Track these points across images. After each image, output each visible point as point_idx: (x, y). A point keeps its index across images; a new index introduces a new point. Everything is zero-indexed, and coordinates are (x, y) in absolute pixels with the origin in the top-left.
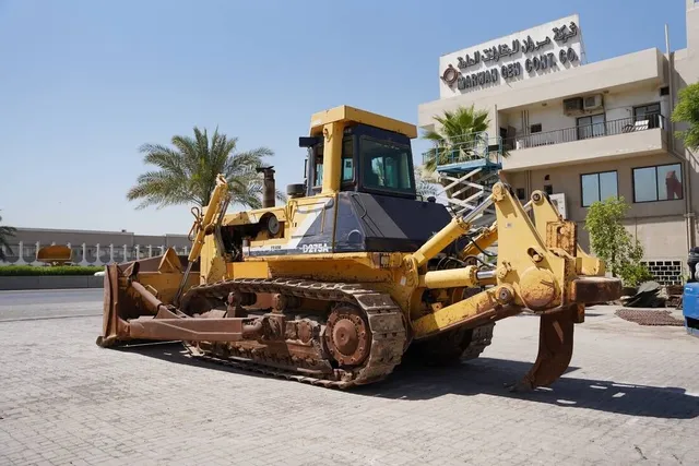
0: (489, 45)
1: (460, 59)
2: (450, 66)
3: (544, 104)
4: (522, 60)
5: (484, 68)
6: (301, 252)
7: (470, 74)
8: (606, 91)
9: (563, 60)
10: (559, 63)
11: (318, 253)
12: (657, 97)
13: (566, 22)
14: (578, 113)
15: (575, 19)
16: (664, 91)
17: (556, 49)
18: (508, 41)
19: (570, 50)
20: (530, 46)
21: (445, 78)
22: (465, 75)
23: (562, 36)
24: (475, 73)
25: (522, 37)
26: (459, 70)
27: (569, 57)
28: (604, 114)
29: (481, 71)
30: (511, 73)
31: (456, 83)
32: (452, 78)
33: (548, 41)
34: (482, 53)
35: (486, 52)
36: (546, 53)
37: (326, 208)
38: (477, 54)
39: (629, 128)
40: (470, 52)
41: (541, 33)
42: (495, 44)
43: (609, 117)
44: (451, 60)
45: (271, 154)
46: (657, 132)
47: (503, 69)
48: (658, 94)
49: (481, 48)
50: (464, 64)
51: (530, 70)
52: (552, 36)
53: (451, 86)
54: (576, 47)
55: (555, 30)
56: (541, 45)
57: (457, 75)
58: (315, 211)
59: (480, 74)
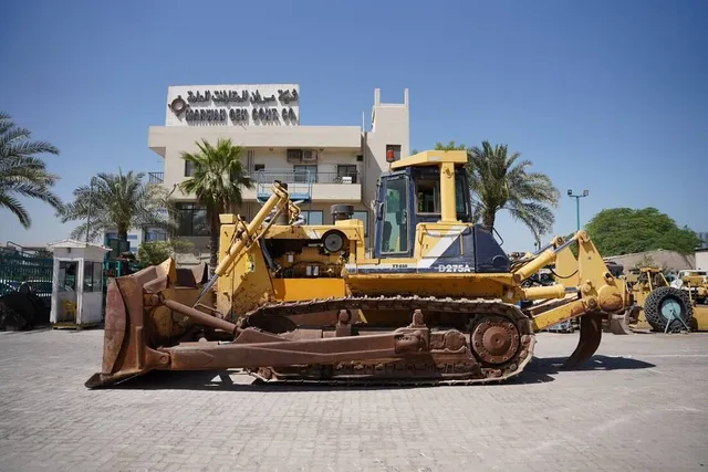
0: (220, 88)
1: (190, 93)
2: (180, 97)
3: (271, 149)
4: (250, 108)
5: (212, 106)
6: (437, 271)
7: (199, 109)
8: (322, 149)
9: (285, 118)
10: (281, 118)
11: (457, 272)
12: (354, 161)
13: (289, 88)
14: (297, 162)
15: (296, 87)
16: (360, 158)
17: (280, 107)
18: (239, 89)
19: (291, 110)
20: (257, 99)
21: (173, 106)
22: (194, 109)
23: (284, 98)
24: (205, 109)
25: (251, 89)
26: (187, 103)
27: (289, 116)
28: (316, 166)
29: (209, 108)
30: (238, 117)
31: (184, 114)
32: (179, 107)
33: (273, 99)
34: (212, 94)
35: (216, 93)
36: (271, 108)
37: (463, 234)
38: (207, 93)
39: (338, 180)
40: (202, 90)
41: (267, 91)
42: (227, 88)
43: (320, 169)
44: (181, 91)
45: (56, 152)
46: (358, 187)
47: (232, 111)
48: (355, 159)
49: (212, 89)
50: (194, 99)
51: (255, 118)
52: (277, 96)
53: (178, 115)
54: (296, 109)
55: (280, 92)
56: (267, 100)
57: (185, 106)
58: (451, 236)
59: (209, 111)
